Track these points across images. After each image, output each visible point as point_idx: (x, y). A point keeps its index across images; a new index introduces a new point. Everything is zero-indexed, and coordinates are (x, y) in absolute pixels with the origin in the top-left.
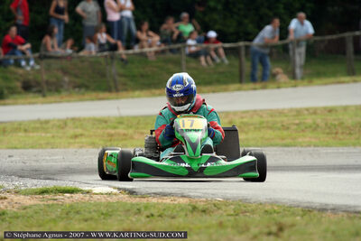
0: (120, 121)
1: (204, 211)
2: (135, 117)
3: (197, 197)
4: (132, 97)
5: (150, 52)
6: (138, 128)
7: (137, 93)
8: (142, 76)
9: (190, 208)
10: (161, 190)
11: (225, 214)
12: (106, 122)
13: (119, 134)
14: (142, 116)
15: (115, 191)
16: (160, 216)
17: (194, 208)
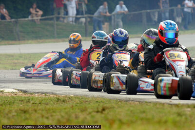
0: (21, 56)
1: (64, 101)
2: (29, 54)
3: (61, 94)
4: (27, 43)
5: (37, 20)
6: (30, 60)
7: (30, 41)
8: (33, 32)
9: (56, 100)
10: (41, 91)
11: (75, 103)
12: (12, 56)
13: (20, 63)
14: (32, 54)
15: (16, 91)
16: (40, 103)
17: (58, 100)
